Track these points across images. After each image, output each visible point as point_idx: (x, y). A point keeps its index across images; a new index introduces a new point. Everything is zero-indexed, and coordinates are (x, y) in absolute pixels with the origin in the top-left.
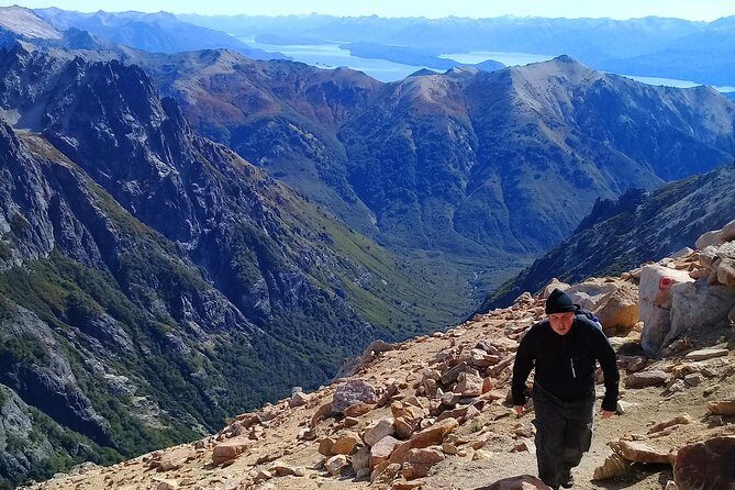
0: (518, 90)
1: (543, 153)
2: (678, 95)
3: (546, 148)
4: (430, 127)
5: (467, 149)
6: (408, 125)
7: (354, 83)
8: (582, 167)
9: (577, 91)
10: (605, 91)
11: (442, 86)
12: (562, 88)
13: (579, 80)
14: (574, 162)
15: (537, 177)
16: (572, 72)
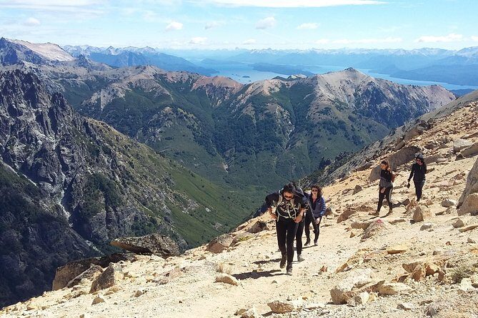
0: (321, 88)
1: (334, 125)
2: (420, 90)
3: (336, 122)
4: (266, 110)
5: (288, 122)
6: (253, 108)
7: (225, 84)
8: (358, 134)
9: (358, 89)
10: (374, 89)
11: (277, 86)
12: (348, 86)
13: (359, 82)
14: (353, 130)
15: (330, 139)
16: (355, 78)
